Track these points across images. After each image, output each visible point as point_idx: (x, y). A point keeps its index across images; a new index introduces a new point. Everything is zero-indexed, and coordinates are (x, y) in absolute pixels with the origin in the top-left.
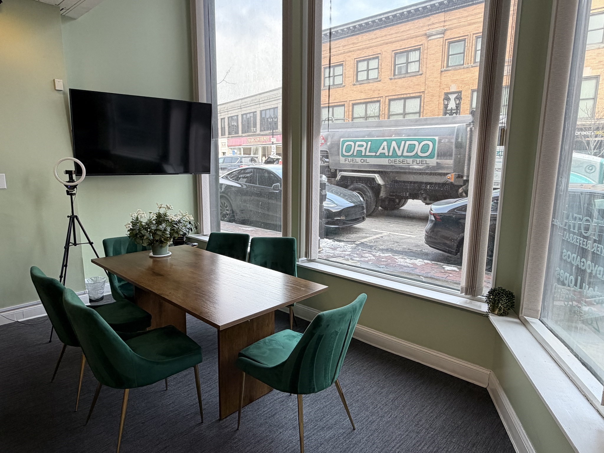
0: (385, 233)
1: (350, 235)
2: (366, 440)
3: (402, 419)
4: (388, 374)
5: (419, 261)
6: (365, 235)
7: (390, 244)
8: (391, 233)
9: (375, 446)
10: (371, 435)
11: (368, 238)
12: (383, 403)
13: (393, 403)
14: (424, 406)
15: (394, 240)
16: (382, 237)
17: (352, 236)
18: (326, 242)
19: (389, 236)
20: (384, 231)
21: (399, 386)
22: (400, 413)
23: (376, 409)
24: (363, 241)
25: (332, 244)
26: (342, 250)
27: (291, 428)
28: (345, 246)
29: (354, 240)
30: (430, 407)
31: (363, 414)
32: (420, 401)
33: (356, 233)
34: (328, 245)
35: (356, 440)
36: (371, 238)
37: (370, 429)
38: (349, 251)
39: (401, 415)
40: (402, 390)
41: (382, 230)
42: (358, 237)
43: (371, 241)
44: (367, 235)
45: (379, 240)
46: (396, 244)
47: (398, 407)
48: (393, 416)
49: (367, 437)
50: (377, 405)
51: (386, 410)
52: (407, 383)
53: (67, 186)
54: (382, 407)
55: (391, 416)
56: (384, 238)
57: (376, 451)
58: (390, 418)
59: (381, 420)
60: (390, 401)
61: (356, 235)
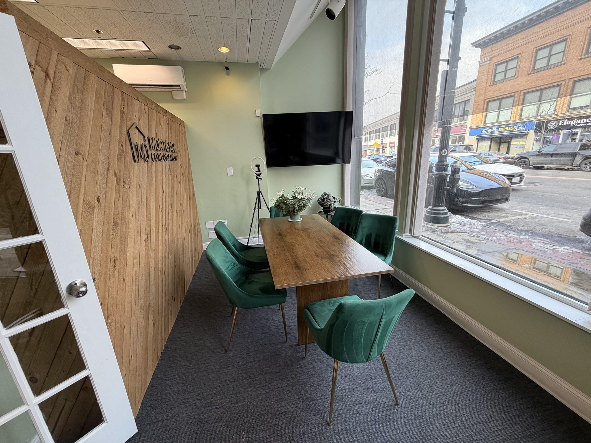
0: (531, 215)
1: (487, 213)
2: (404, 422)
3: (456, 419)
4: (463, 362)
5: (565, 249)
6: (506, 215)
7: (533, 226)
8: (538, 215)
9: (410, 433)
10: (412, 420)
11: (508, 218)
12: (442, 391)
13: (454, 396)
14: (493, 417)
15: (540, 223)
16: (525, 218)
17: (490, 215)
18: (457, 218)
19: (535, 217)
20: (530, 212)
21: (470, 380)
22: (458, 411)
23: (431, 394)
24: (500, 220)
25: (462, 220)
26: (471, 226)
27: (343, 375)
28: (476, 224)
29: (491, 219)
30: (501, 423)
31: (414, 393)
32: (490, 409)
33: (495, 212)
34: (459, 221)
35: (393, 415)
36: (510, 218)
37: (414, 412)
38: (479, 229)
39: (457, 414)
40: (472, 386)
41: (529, 212)
42: (496, 216)
43: (509, 221)
44: (507, 215)
45: (520, 221)
46: (541, 227)
47: (458, 403)
48: (446, 410)
49: (406, 419)
50: (434, 390)
51: (442, 401)
52: (483, 381)
53: (256, 174)
54: (438, 395)
55: (444, 410)
56: (527, 220)
57: (408, 439)
58: (441, 411)
59: (430, 408)
60: (452, 392)
61: (495, 214)
